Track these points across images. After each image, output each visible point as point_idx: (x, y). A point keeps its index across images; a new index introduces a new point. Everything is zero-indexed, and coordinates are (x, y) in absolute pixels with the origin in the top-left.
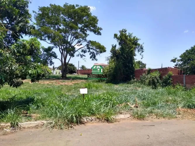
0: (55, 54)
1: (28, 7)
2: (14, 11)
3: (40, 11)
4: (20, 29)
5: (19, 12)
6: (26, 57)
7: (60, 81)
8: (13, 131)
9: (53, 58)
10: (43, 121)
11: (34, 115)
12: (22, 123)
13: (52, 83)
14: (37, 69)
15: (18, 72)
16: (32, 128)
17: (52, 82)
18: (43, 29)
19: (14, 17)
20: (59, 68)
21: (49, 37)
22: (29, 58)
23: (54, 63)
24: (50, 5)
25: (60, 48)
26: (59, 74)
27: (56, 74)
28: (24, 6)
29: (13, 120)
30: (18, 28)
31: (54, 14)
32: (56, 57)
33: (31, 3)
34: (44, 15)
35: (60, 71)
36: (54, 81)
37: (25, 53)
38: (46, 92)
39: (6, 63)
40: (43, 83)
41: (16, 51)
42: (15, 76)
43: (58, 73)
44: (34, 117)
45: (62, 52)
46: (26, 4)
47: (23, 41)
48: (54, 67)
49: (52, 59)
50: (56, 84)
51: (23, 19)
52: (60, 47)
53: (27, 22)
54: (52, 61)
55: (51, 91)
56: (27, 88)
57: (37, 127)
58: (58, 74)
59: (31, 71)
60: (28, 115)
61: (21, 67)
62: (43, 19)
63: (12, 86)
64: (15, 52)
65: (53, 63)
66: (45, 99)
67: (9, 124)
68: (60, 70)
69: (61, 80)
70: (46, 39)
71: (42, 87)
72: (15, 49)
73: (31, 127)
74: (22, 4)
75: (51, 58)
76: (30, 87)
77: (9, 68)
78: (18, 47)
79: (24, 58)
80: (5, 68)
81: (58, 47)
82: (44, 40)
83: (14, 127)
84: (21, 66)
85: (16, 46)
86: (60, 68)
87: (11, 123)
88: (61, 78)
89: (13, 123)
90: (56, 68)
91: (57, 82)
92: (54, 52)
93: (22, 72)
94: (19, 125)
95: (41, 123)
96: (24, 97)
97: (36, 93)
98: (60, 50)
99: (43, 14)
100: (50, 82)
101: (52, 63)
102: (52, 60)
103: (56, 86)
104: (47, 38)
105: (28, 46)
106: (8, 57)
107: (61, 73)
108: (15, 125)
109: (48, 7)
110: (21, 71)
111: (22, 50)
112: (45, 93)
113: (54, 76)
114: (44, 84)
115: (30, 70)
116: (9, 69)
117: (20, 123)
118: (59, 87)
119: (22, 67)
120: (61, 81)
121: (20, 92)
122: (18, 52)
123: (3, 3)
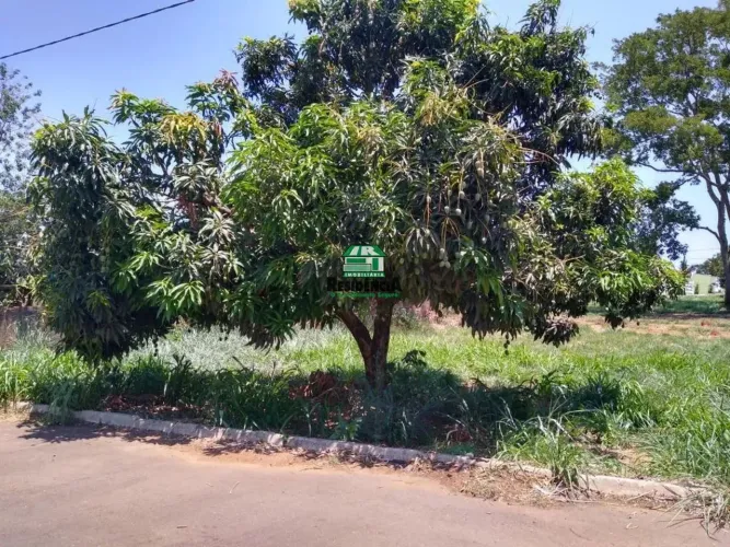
0: (689, 208)
1: (583, 52)
2: (542, 80)
3: (621, 55)
4: (561, 137)
5: (557, 77)
6: (587, 232)
7: (719, 325)
8: (563, 499)
9: (678, 228)
10: (668, 485)
11: (626, 452)
12: (591, 477)
13: (684, 330)
14: (630, 269)
15: (564, 287)
16: (629, 502)
17: (684, 326)
18: (636, 118)
19: (541, 101)
20: (707, 268)
21: (659, 148)
22: (599, 233)
23: (686, 246)
24: (659, 20)
25: (710, 184)
26: (710, 292)
27: (696, 292)
28: (572, 52)
29: (558, 459)
30: (555, 138)
31: (675, 51)
32: (692, 222)
33: (593, 32)
34: (637, 64)
35: (716, 280)
36: (691, 324)
37: (584, 218)
38: (662, 366)
39: (526, 260)
40: (644, 332)
41: (553, 215)
42: (553, 301)
43: (707, 289)
44: (627, 461)
45: (719, 196)
46: (576, 43)
47: (575, 176)
48: (684, 265)
49: (676, 234)
50: (701, 337)
51: (569, 100)
52: (713, 180)
53: (584, 108)
54: (677, 243)
55: (682, 363)
56: (584, 347)
57: (646, 501)
58: (703, 293)
59: (607, 278)
60: (603, 447)
61: (571, 270)
62: (633, 80)
63: (543, 338)
64: (550, 217)
65: (683, 250)
66: (661, 395)
67: (547, 471)
68: (713, 274)
69: (722, 321)
70: (646, 158)
71: (642, 346)
72: (549, 210)
73: (625, 497)
74: (563, 49)
75: (671, 229)
76: (598, 343)
77: (536, 274)
78: (559, 199)
79: (581, 236)
80: (522, 276)
81: (700, 178)
82: (642, 161)
83: (564, 485)
84: (571, 265)
85: (551, 198)
86: (715, 269)
87: (552, 469)
88: (723, 309)
89: (561, 469)
90: (693, 268)
91: (705, 327)
92: (684, 203)
93: (577, 285)
94: (580, 481)
95: (661, 491)
96: (580, 380)
97: (623, 368)
98: (710, 191)
99: (631, 62)
100: (673, 328)
101: (676, 249)
102: (678, 239)
103: (703, 346)
104: (651, 154)
105: (592, 192)
106: (530, 241)
107: (717, 289)
108: (568, 479)
109: (649, 30)
110: (573, 282)
111: (572, 209)
112: (659, 369)
113: (689, 302)
114: (648, 335)
115: (603, 276)
116: (537, 279)
117: (584, 476)
118: (716, 348)
119: (576, 270)
120: (723, 326)
121: (562, 359)
122: (562, 218)
123: (508, 65)
